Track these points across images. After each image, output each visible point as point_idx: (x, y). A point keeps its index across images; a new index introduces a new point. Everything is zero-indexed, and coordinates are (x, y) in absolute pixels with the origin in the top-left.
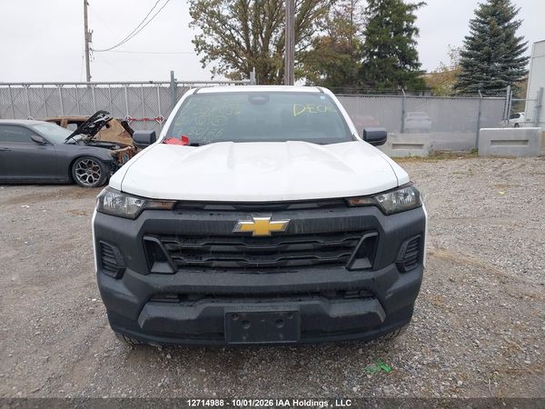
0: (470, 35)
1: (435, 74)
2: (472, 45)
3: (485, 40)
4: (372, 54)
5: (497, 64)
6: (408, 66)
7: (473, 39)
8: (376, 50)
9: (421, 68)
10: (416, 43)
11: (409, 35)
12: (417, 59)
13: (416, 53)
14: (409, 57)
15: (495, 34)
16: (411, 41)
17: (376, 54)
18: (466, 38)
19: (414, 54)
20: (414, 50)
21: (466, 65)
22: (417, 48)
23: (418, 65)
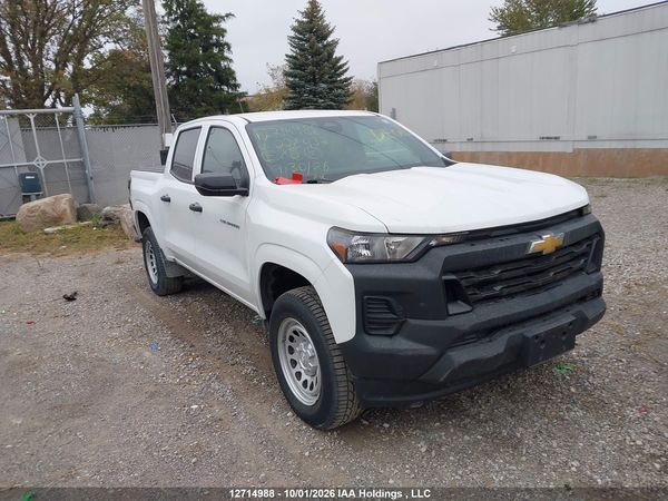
0: (290, 53)
1: (258, 96)
2: (294, 64)
3: (307, 59)
4: (179, 73)
5: (323, 85)
6: (225, 88)
7: (295, 58)
8: (184, 69)
9: (240, 90)
10: (231, 60)
11: (221, 51)
12: (235, 79)
13: (233, 72)
14: (226, 77)
15: (317, 53)
16: (226, 59)
17: (185, 73)
18: (287, 56)
19: (231, 73)
20: (229, 69)
21: (293, 86)
22: (233, 67)
23: (236, 86)
